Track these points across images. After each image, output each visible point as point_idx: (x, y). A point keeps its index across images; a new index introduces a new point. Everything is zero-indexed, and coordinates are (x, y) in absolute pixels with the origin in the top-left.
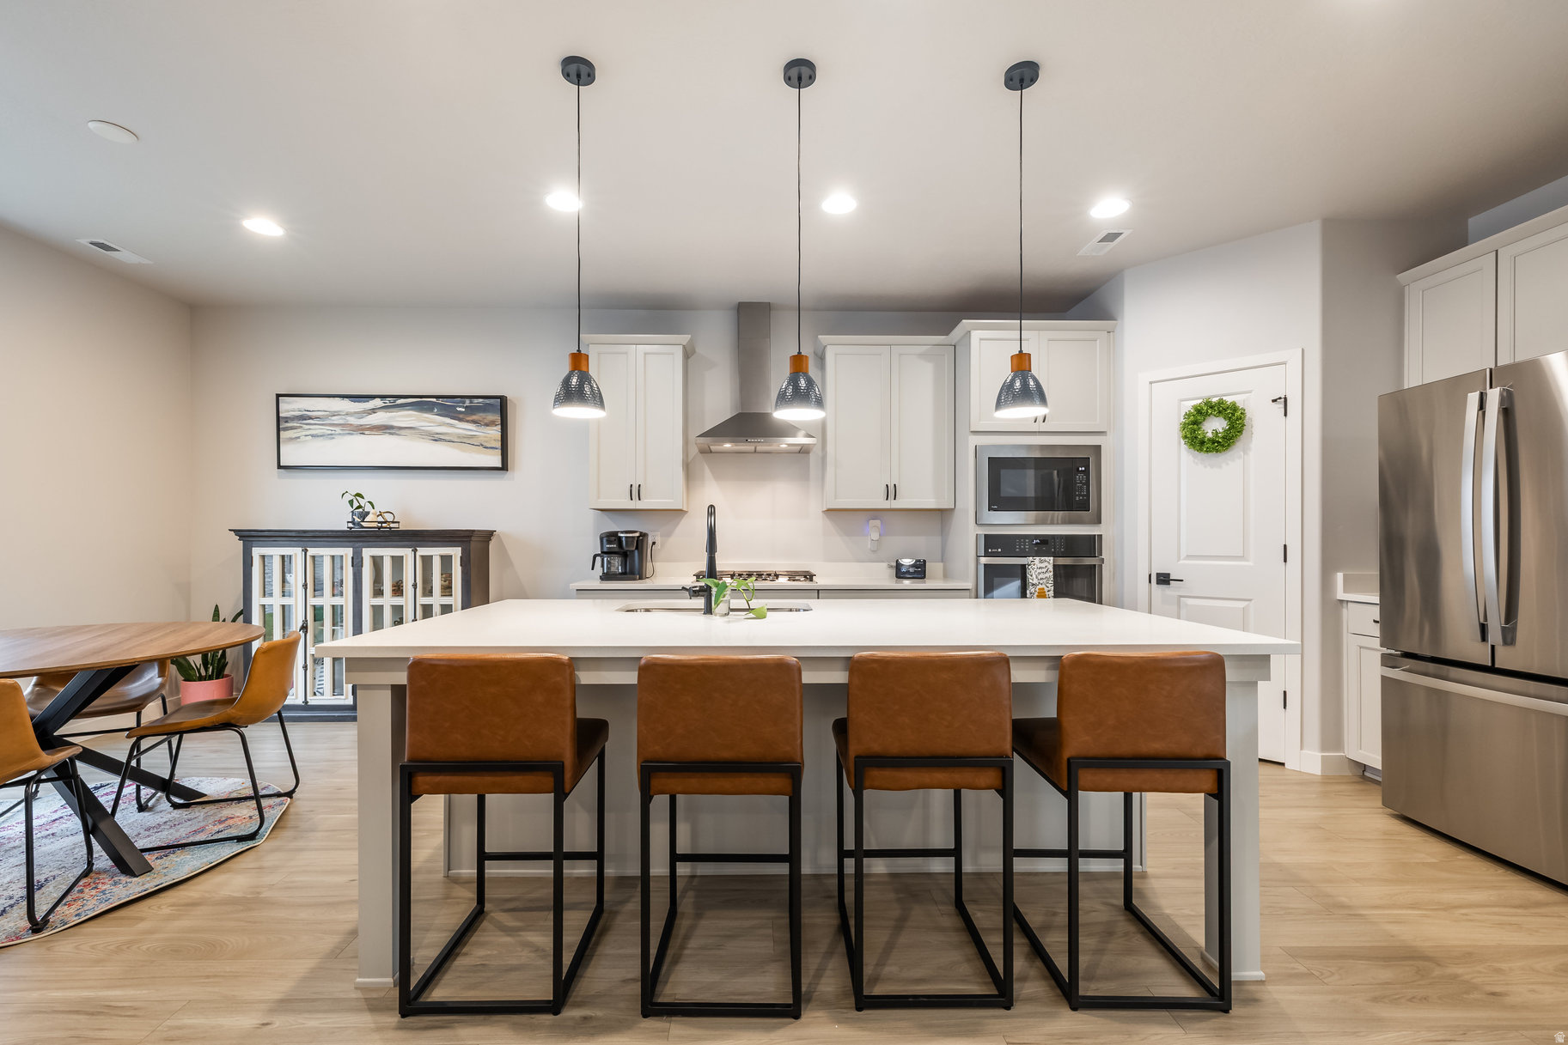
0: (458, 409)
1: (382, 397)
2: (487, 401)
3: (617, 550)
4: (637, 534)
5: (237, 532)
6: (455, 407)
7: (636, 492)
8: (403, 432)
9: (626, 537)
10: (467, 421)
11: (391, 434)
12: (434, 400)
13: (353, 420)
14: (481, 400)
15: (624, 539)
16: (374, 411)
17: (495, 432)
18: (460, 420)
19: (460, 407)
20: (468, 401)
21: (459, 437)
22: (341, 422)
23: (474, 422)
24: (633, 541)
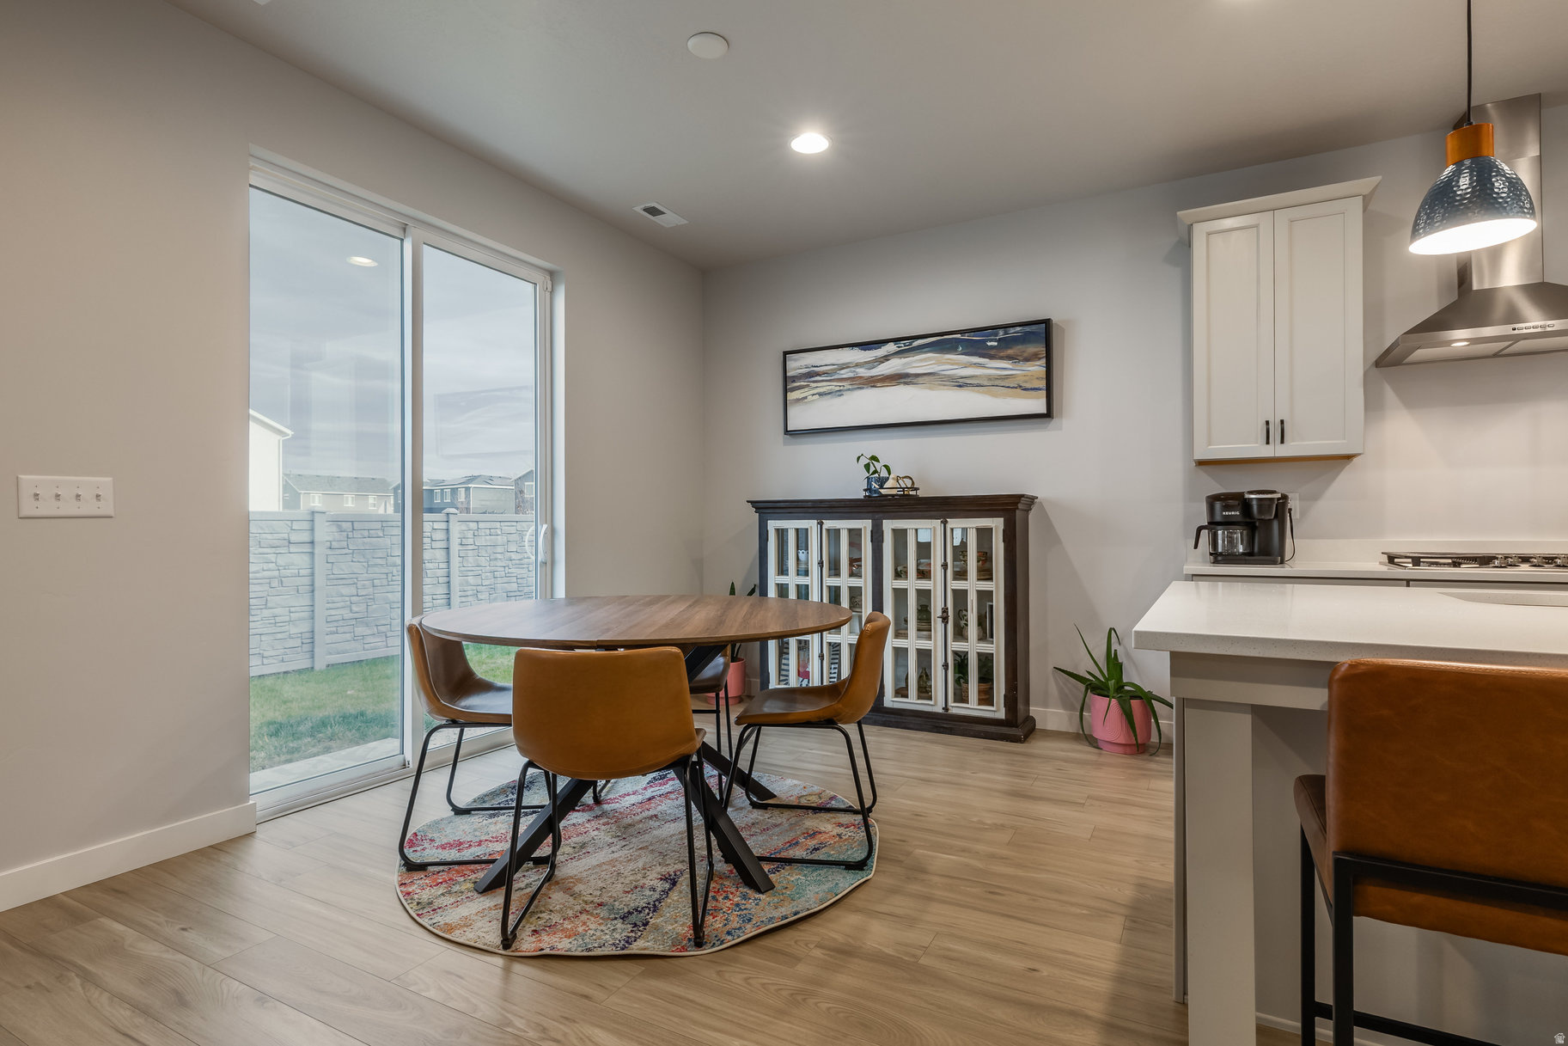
0: (989, 344)
1: (896, 340)
2: (1027, 329)
3: (1240, 519)
4: (1279, 496)
5: (753, 503)
6: (984, 342)
7: (1276, 431)
8: (920, 380)
9: (1259, 500)
10: (1001, 358)
11: (906, 383)
12: (958, 336)
13: (862, 372)
14: (1018, 329)
15: (1254, 503)
16: (886, 358)
17: (1037, 368)
18: (992, 357)
19: (991, 340)
20: (1001, 332)
21: (990, 379)
22: (851, 375)
23: (1009, 358)
24: (1270, 507)
